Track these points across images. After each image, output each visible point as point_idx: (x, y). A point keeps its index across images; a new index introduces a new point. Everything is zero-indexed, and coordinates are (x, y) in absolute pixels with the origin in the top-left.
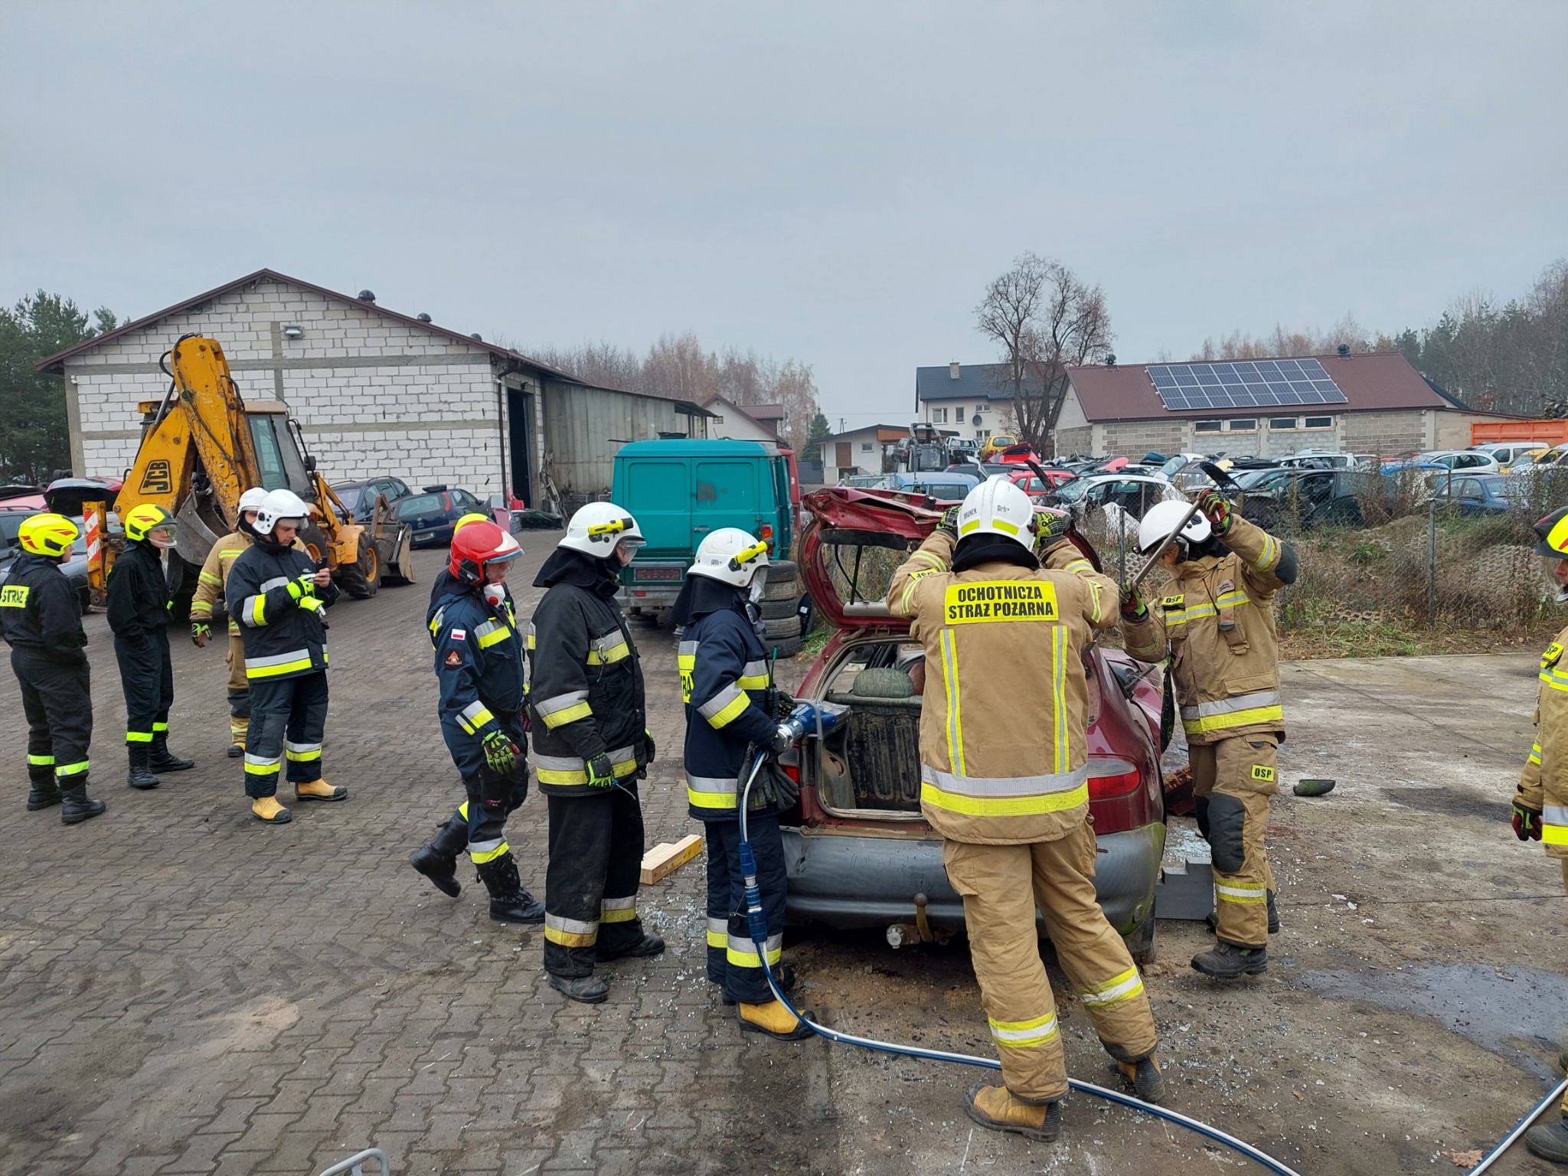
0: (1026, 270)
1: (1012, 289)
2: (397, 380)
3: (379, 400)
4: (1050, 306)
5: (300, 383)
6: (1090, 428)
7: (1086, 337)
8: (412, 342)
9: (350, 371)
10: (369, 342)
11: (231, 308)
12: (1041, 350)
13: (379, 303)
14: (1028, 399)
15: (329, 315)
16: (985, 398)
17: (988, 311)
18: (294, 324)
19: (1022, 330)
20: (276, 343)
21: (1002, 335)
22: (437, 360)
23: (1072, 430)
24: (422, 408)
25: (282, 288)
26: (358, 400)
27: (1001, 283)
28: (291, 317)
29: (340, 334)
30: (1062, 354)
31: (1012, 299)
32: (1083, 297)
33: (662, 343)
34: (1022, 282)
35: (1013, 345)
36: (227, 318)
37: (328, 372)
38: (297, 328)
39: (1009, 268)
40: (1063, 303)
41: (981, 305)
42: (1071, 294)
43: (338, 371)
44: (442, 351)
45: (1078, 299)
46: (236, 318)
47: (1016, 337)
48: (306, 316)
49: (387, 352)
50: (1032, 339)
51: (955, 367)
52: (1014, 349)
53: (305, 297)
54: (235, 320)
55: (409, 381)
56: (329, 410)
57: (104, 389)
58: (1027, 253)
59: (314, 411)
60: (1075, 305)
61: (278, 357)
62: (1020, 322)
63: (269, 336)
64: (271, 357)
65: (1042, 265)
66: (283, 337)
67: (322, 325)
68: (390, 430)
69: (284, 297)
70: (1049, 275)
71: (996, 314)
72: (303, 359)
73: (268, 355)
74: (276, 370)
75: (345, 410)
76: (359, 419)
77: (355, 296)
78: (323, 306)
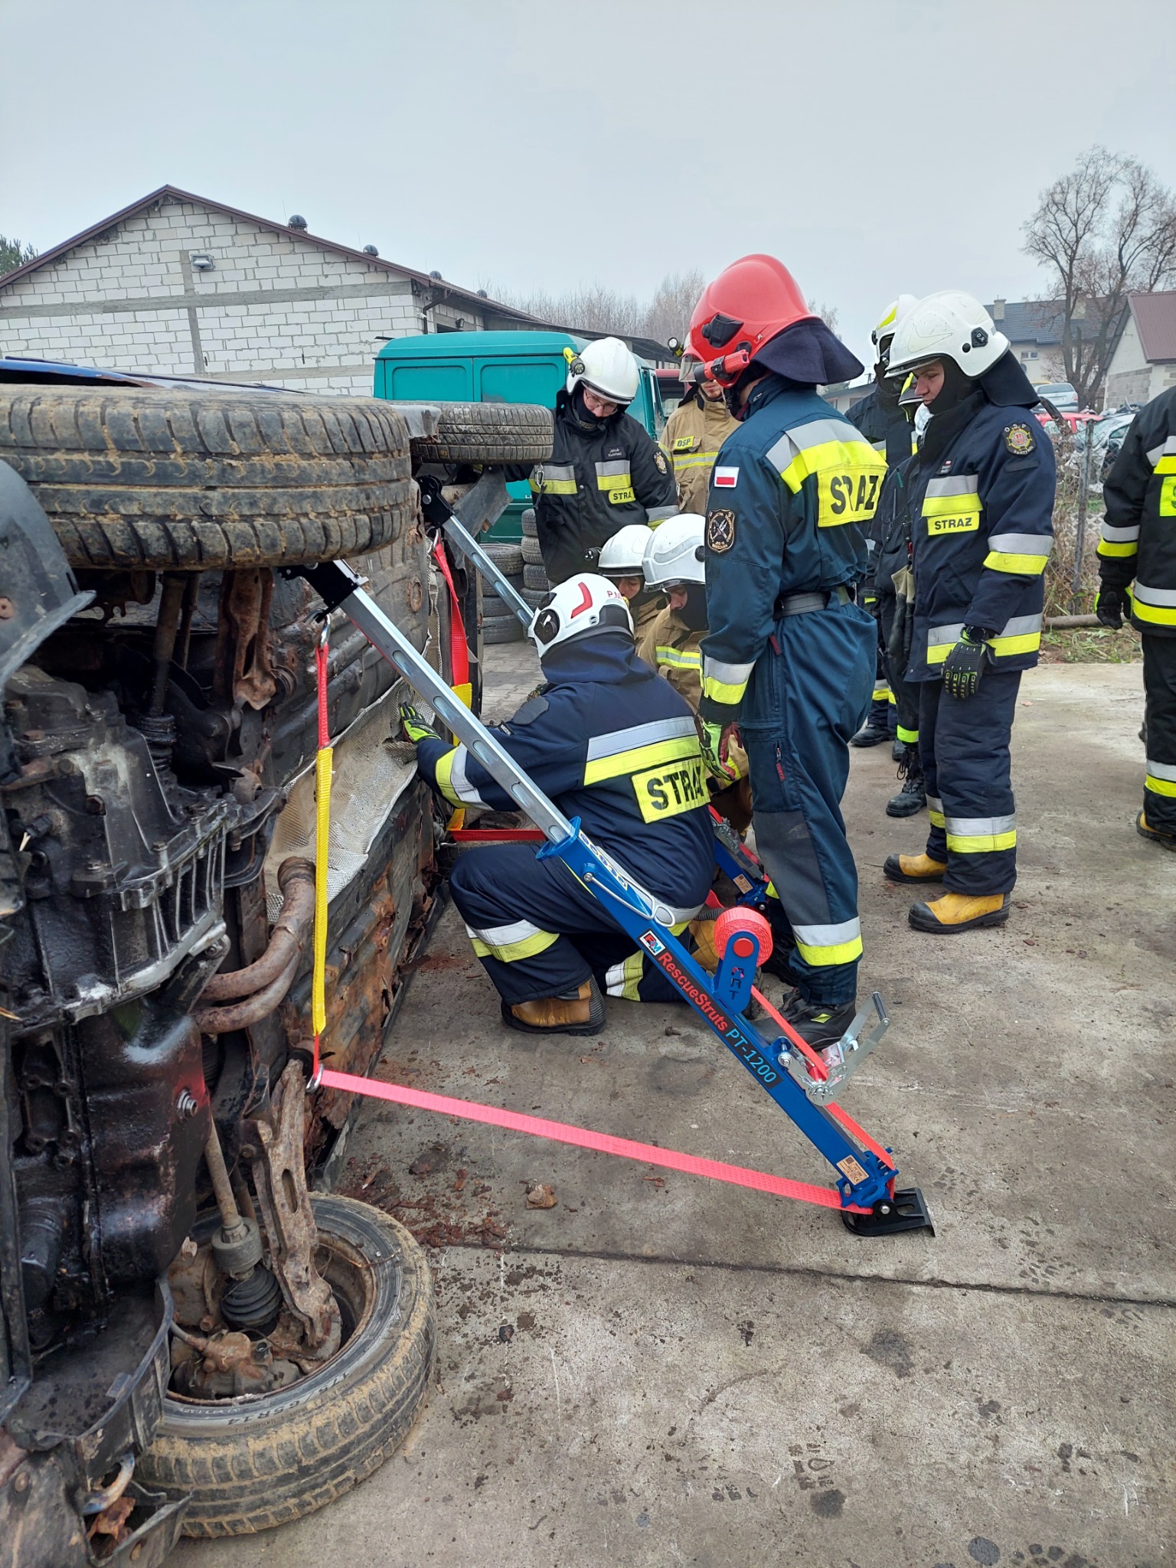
0: (1091, 171)
1: (1071, 196)
2: (314, 317)
3: (298, 341)
4: (1117, 216)
5: (215, 323)
6: (1149, 370)
7: (1161, 258)
8: (327, 269)
9: (264, 308)
10: (283, 272)
11: (137, 236)
12: (1102, 277)
13: (311, 230)
14: (1080, 343)
15: (238, 240)
16: (1032, 342)
17: (1038, 227)
18: (203, 253)
19: (1080, 251)
20: (187, 277)
21: (1054, 257)
22: (355, 291)
23: (1127, 374)
24: (343, 350)
25: (187, 210)
26: (277, 342)
27: (1059, 189)
28: (198, 244)
29: (250, 263)
30: (1128, 282)
31: (1071, 209)
32: (1162, 205)
33: (665, 286)
34: (1085, 187)
35: (1067, 269)
36: (133, 248)
37: (241, 310)
38: (206, 257)
39: (1071, 168)
40: (1136, 213)
41: (1031, 219)
42: (1147, 201)
43: (255, 308)
44: (358, 280)
45: (1155, 207)
46: (145, 247)
47: (1072, 259)
48: (215, 242)
49: (304, 283)
50: (1094, 264)
51: (1001, 305)
52: (1068, 277)
53: (213, 219)
54: (143, 250)
55: (326, 317)
56: (246, 354)
57: (24, 335)
58: (1095, 147)
59: (231, 355)
60: (1152, 216)
61: (190, 293)
62: (1077, 241)
63: (178, 267)
64: (182, 293)
65: (1113, 162)
66: (193, 269)
67: (232, 253)
68: (311, 376)
69: (192, 220)
70: (1121, 176)
71: (1048, 231)
72: (216, 295)
73: (179, 291)
74: (189, 309)
75: (264, 354)
76: (279, 365)
77: (285, 222)
78: (230, 229)
